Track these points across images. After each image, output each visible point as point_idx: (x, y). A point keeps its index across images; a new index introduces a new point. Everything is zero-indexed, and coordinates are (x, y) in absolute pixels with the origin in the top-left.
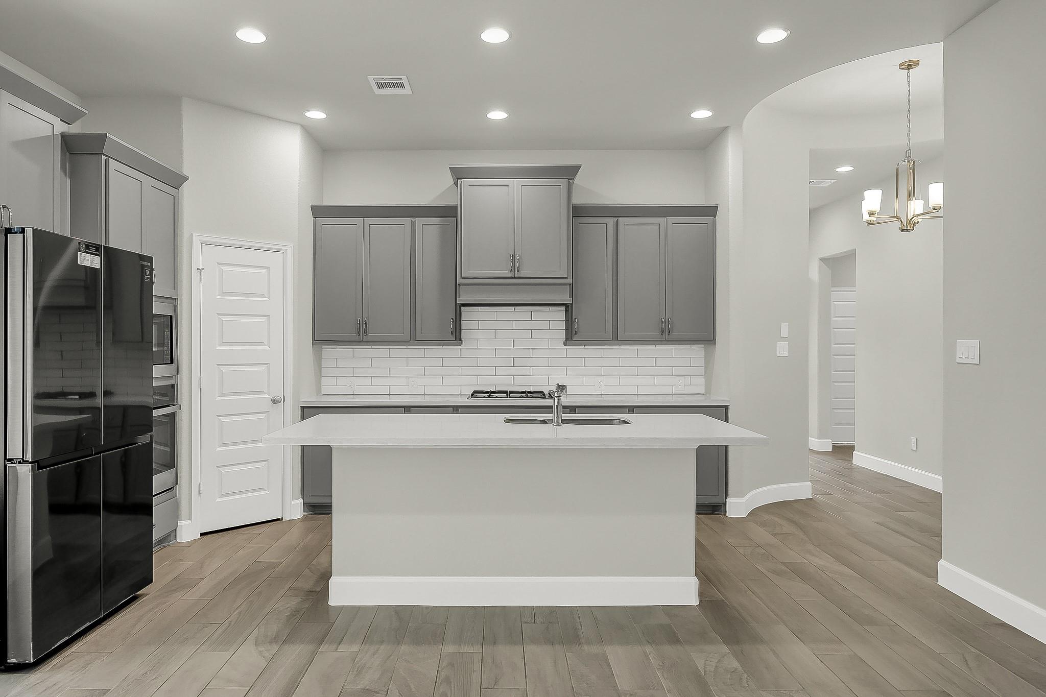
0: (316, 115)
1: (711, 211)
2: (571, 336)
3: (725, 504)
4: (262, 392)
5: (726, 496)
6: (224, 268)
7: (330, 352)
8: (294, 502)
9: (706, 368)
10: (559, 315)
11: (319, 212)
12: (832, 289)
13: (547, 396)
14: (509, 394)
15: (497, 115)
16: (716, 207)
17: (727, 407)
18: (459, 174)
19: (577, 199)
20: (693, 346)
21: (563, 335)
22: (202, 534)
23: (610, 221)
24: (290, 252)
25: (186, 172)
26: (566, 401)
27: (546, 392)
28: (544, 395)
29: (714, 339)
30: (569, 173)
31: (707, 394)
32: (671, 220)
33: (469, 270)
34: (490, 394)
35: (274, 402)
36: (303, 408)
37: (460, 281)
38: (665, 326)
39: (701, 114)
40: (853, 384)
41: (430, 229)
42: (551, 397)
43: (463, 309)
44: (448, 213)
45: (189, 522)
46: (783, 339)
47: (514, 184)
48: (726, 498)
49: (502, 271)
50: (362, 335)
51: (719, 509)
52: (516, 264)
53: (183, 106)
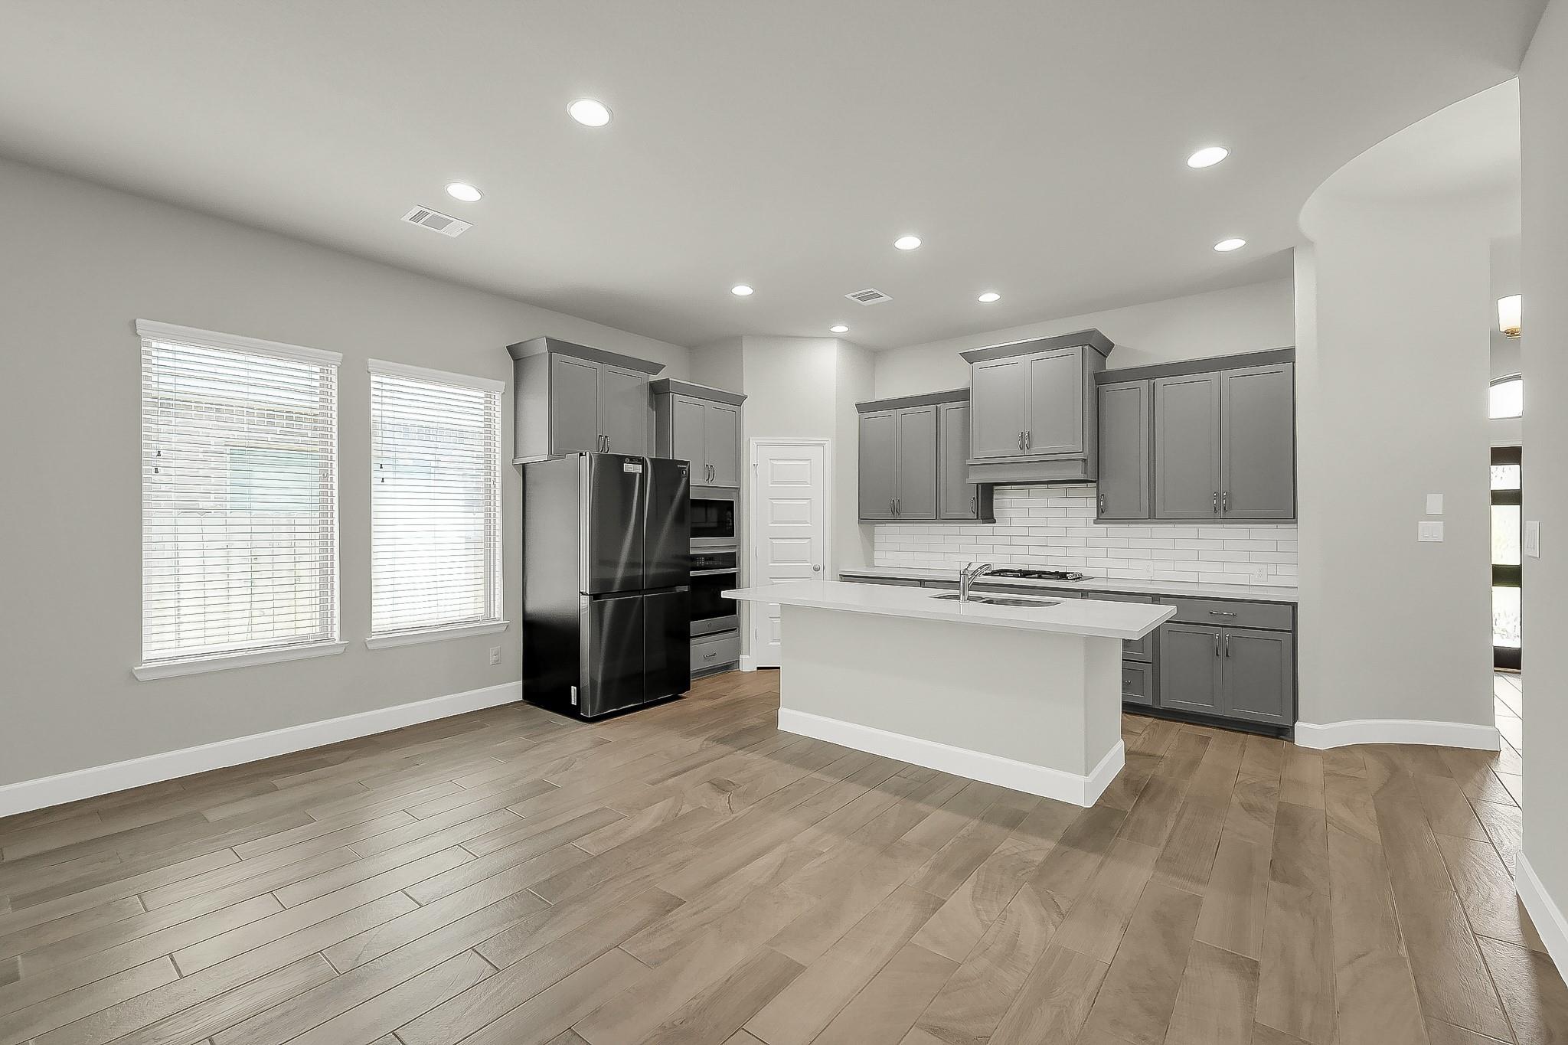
0: (840, 329)
1: (1286, 356)
2: (1103, 515)
3: (1293, 727)
4: (805, 561)
5: (1295, 718)
6: (775, 462)
7: (879, 529)
10: (1089, 490)
11: (862, 408)
14: (1040, 575)
15: (989, 297)
16: (1292, 350)
17: (1294, 606)
18: (970, 357)
20: (1280, 526)
21: (1094, 513)
22: (758, 668)
23: (1148, 383)
24: (828, 445)
25: (745, 392)
29: (1295, 515)
30: (1084, 339)
32: (1226, 374)
33: (981, 450)
35: (816, 570)
36: (842, 576)
37: (970, 462)
38: (1219, 500)
39: (1230, 244)
41: (951, 413)
43: (996, 488)
44: (964, 395)
45: (748, 657)
46: (1432, 517)
47: (1024, 360)
48: (1294, 723)
49: (1012, 449)
50: (896, 514)
51: (1282, 733)
52: (1025, 441)
53: (743, 343)
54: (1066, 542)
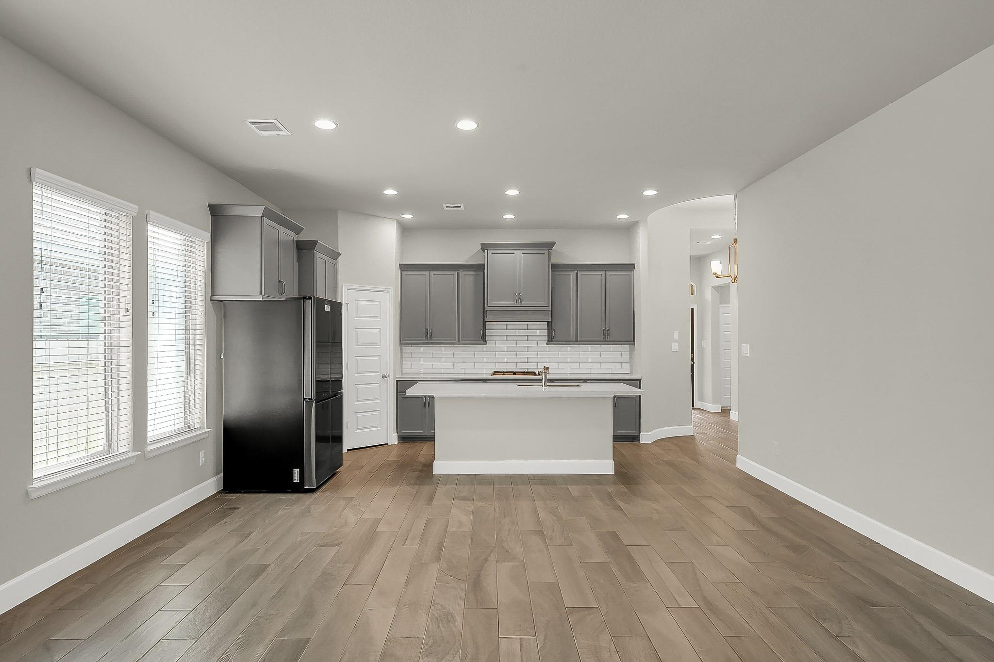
0: (407, 216)
1: (631, 267)
2: (551, 340)
3: (639, 435)
4: (377, 372)
5: (640, 431)
6: (359, 303)
7: (407, 348)
8: (393, 435)
9: (630, 357)
10: (545, 326)
11: (403, 267)
12: (721, 306)
13: (537, 374)
14: (514, 373)
15: (509, 216)
16: (634, 265)
17: (640, 381)
18: (485, 247)
19: (554, 260)
21: (546, 339)
23: (573, 273)
24: (391, 292)
25: (340, 252)
26: (549, 377)
27: (537, 373)
28: (535, 373)
29: (634, 341)
30: (549, 246)
31: (631, 373)
32: (608, 272)
33: (492, 301)
34: (504, 373)
35: (383, 377)
36: (397, 381)
37: (486, 308)
38: (605, 333)
39: (623, 216)
40: (729, 368)
41: (468, 277)
42: (539, 375)
43: (487, 323)
44: (480, 268)
45: (347, 441)
46: (676, 341)
47: (518, 253)
48: (640, 433)
49: (511, 302)
50: (428, 338)
51: (635, 439)
52: (519, 298)
53: (339, 215)
54: (527, 354)
